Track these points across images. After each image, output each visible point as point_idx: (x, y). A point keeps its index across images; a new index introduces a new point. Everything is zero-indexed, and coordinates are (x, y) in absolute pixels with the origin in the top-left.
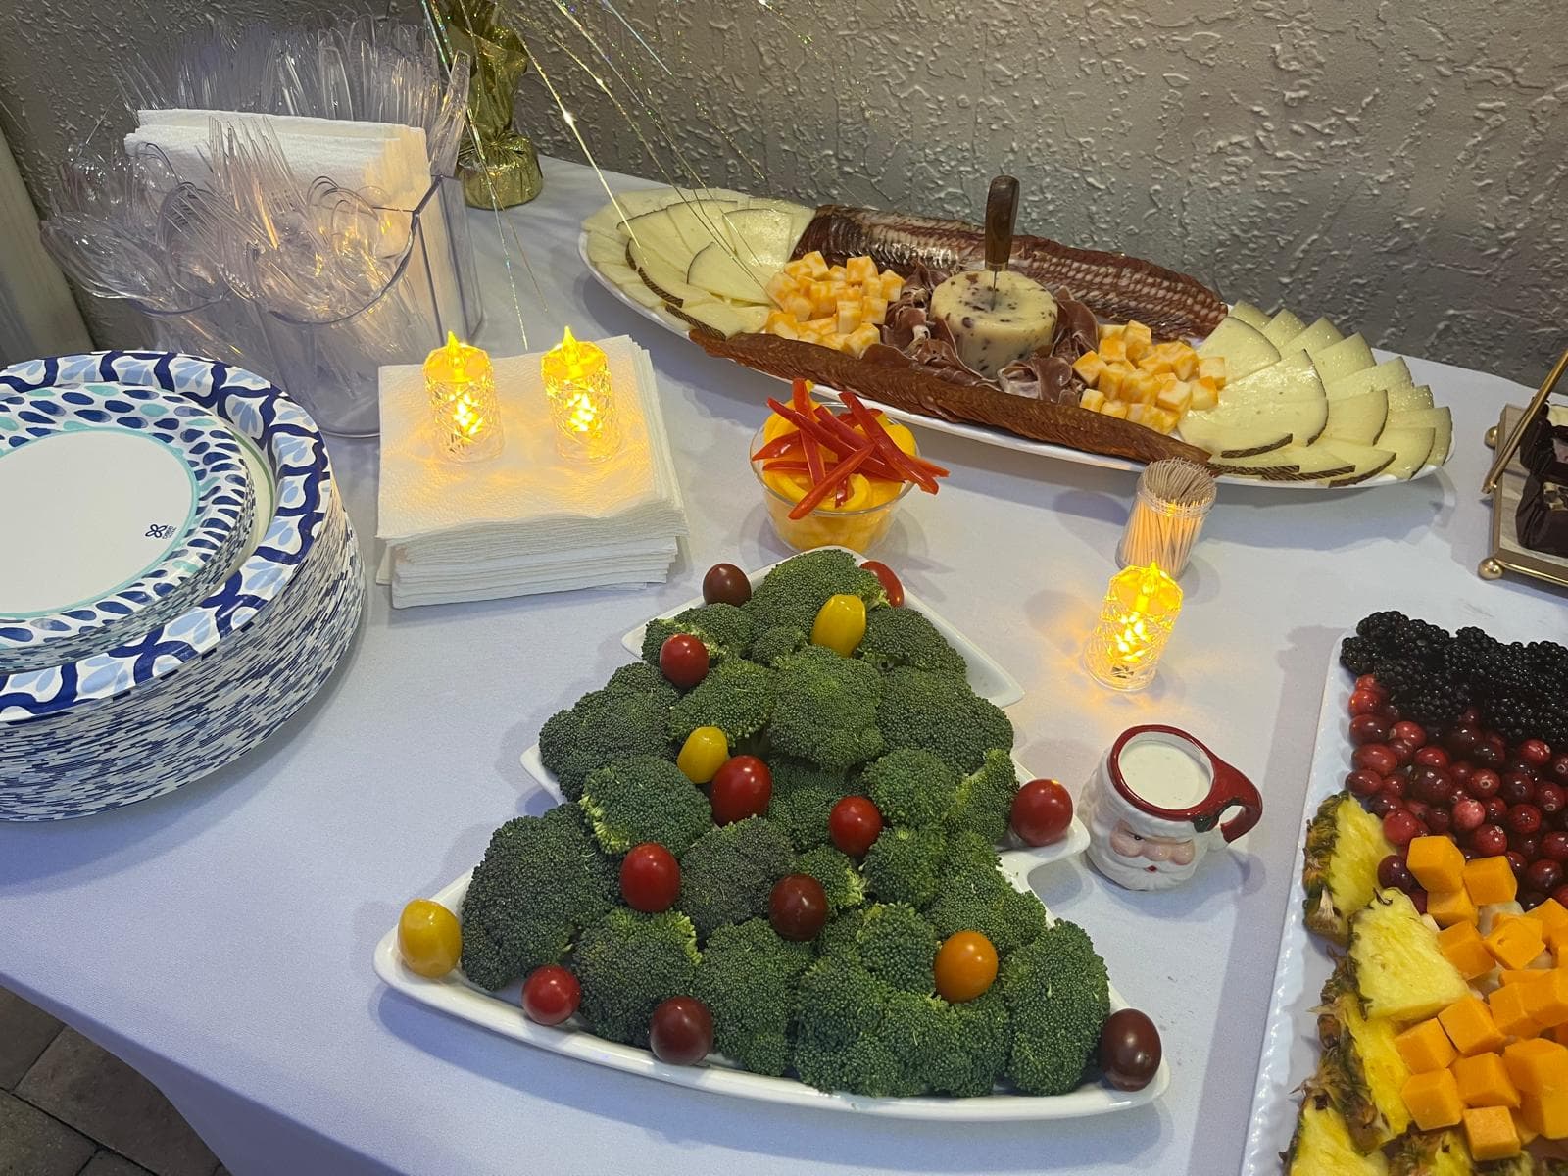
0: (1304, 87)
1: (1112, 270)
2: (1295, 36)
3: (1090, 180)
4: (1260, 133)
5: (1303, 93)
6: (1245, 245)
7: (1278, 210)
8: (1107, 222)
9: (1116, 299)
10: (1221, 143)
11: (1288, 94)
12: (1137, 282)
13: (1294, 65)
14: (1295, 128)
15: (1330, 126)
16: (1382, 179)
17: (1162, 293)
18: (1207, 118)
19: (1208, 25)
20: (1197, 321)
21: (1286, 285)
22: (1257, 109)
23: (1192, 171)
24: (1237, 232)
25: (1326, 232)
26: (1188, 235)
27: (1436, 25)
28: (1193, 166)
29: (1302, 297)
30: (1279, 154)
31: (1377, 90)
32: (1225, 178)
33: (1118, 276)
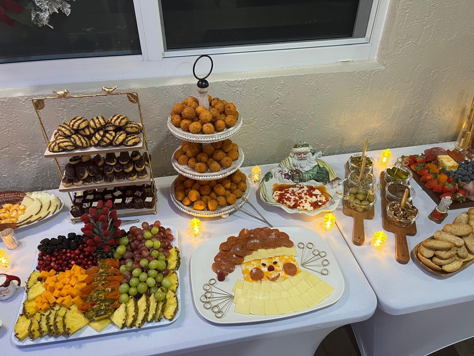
0: (28, 152)
1: (3, 195)
2: (21, 145)
3: (3, 175)
4: (27, 160)
5: (29, 153)
6: (39, 177)
7: (40, 170)
8: (12, 181)
9: (4, 200)
10: (22, 163)
11: (27, 153)
12: (8, 195)
13: (24, 149)
14: (32, 158)
15: (37, 156)
16: (52, 161)
17: (13, 196)
18: (16, 160)
19: (5, 147)
20: (20, 198)
21: (51, 181)
22: (23, 157)
23: (20, 169)
24: (36, 175)
25: (50, 171)
26: (28, 179)
27: (41, 138)
28: (20, 168)
29: (55, 181)
30: (33, 162)
31: (40, 149)
32: (27, 168)
33: (4, 196)
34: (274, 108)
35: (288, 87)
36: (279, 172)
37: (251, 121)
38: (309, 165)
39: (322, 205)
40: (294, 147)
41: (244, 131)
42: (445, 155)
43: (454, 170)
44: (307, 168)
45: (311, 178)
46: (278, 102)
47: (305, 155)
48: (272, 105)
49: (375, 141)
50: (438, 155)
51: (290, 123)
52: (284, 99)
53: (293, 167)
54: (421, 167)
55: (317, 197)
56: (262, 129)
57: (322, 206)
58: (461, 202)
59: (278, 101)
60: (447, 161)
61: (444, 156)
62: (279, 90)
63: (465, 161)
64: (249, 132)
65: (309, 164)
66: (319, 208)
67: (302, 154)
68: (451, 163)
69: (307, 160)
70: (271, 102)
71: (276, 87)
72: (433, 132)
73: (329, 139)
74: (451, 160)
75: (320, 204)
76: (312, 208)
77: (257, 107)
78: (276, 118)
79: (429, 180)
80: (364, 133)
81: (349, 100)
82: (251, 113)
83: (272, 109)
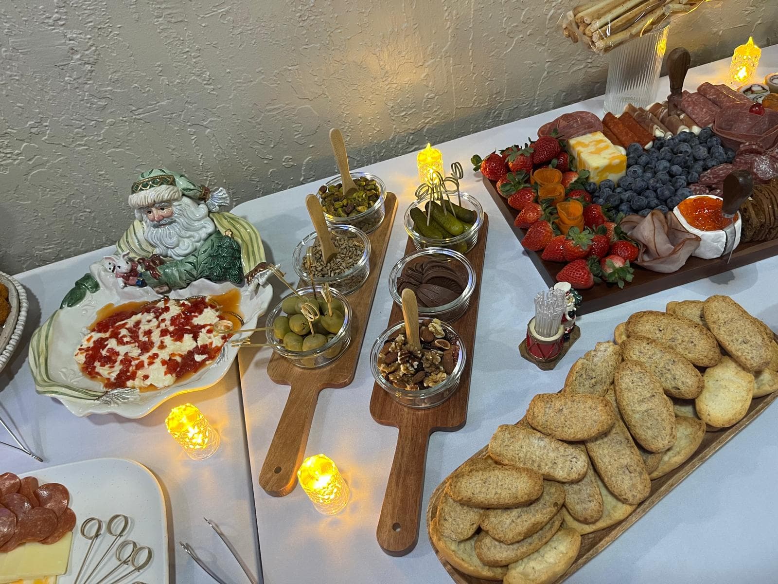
34: (80, 81)
35: (85, 9)
36: (113, 271)
37: (33, 130)
38: (188, 237)
39: (204, 361)
40: (133, 192)
41: (31, 163)
42: (590, 132)
43: (614, 177)
44: (185, 247)
45: (192, 276)
46: (80, 59)
47: (163, 209)
48: (68, 74)
49: (433, 120)
50: (571, 136)
51: (157, 114)
52: (94, 48)
53: (150, 249)
54: (519, 183)
55: (195, 338)
56: (80, 145)
57: (205, 365)
58: (621, 285)
59: (78, 56)
60: (592, 153)
61: (589, 135)
62: (62, 25)
63: (655, 139)
64: (47, 161)
65: (189, 233)
66: (195, 372)
67: (153, 209)
68: (605, 158)
69: (178, 223)
70: (58, 65)
71: (50, 18)
72: (590, 65)
73: (296, 137)
74: (607, 147)
75: (198, 358)
76: (170, 378)
77: (25, 87)
78: (104, 107)
79: (532, 224)
80: (392, 105)
81: (300, 17)
82: (20, 107)
83: (76, 85)
